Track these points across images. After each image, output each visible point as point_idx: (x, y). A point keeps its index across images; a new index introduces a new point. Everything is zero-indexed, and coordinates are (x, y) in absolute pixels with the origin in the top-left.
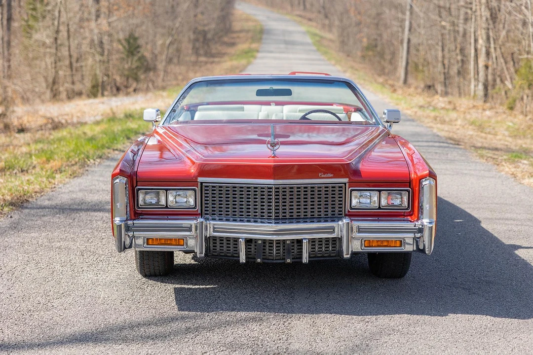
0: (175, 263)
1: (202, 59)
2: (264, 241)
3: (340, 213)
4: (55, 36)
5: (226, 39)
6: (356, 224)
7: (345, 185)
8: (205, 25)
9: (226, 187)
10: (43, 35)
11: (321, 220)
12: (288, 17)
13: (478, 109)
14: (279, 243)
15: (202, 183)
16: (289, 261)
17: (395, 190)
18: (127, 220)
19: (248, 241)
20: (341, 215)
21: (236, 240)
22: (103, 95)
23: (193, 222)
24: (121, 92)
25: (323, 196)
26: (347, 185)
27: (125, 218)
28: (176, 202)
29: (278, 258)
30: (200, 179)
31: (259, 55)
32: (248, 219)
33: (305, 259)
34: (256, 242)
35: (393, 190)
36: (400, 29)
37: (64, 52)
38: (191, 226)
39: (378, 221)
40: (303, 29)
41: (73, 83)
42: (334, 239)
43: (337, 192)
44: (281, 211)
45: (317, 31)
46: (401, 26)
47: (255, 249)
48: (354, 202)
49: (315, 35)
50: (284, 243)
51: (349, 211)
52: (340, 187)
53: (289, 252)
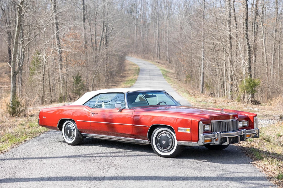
4: (43, 76)
5: (122, 74)
8: (111, 69)
10: (38, 76)
22: (64, 102)
24: (72, 100)
31: (137, 81)
37: (47, 83)
41: (51, 97)
45: (166, 69)
49: (164, 71)
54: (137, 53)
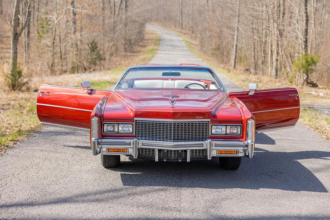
0: (121, 161)
1: (129, 54)
2: (168, 151)
3: (206, 136)
4: (53, 41)
5: (141, 43)
6: (214, 142)
7: (209, 123)
8: (130, 37)
9: (149, 123)
10: (47, 41)
11: (196, 140)
12: (173, 32)
13: (273, 82)
14: (175, 152)
15: (136, 121)
16: (180, 161)
17: (234, 125)
18: (98, 139)
19: (160, 151)
20: (207, 137)
21: (153, 150)
22: (78, 72)
23: (132, 141)
24: (87, 71)
25: (198, 128)
26: (210, 122)
27: (97, 138)
28: (123, 130)
29: (175, 159)
30: (135, 119)
31: (158, 52)
32: (160, 139)
33: (188, 160)
34: (163, 151)
35: (233, 125)
36: (232, 40)
37: (58, 49)
38: (131, 142)
39: (225, 141)
40: (181, 39)
41: (62, 66)
42: (203, 150)
43: (205, 126)
44: (176, 135)
45: (188, 40)
46: (232, 38)
47: (163, 154)
48: (213, 131)
49: (187, 42)
50: (178, 152)
51: (210, 136)
52: (206, 124)
53: (180, 156)
54: (157, 20)
